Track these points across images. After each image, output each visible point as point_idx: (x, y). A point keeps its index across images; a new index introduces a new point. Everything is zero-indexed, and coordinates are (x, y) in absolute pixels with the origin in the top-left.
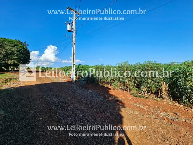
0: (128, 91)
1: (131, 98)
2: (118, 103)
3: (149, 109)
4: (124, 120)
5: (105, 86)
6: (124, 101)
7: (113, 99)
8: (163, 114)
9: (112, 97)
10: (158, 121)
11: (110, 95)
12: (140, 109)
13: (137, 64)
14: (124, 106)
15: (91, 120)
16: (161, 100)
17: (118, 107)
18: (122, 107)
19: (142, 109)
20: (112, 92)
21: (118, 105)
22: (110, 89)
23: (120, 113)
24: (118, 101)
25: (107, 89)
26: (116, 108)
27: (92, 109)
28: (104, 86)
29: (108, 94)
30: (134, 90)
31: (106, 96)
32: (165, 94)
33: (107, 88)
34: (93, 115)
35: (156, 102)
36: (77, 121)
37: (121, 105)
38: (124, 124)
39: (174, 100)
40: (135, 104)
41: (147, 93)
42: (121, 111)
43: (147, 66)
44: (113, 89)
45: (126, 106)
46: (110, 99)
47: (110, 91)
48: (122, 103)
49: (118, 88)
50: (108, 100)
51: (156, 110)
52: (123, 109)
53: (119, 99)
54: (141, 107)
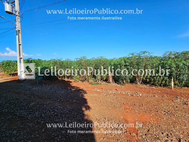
0: (87, 82)
1: (90, 86)
2: (80, 91)
3: (102, 91)
4: (88, 101)
5: (66, 80)
6: (85, 89)
7: (76, 90)
8: (110, 92)
9: (75, 88)
10: (108, 96)
11: (72, 87)
12: (97, 92)
13: (93, 58)
14: (85, 93)
15: (60, 108)
16: (109, 84)
17: (81, 94)
18: (84, 94)
19: (98, 92)
20: (74, 84)
21: (81, 93)
22: (71, 82)
23: (84, 97)
24: (80, 90)
25: (68, 83)
26: (80, 95)
27: (59, 100)
28: (64, 80)
29: (70, 86)
30: (91, 80)
31: (69, 88)
32: (111, 80)
33: (68, 81)
34: (61, 104)
35: (106, 85)
36: (47, 112)
37: (83, 93)
38: (88, 103)
39: (116, 83)
40: (93, 90)
41: (101, 80)
42: (84, 96)
43: (100, 60)
44: (74, 82)
45: (88, 92)
46: (73, 90)
47: (71, 83)
48: (83, 91)
49: (78, 80)
50: (71, 91)
51: (107, 90)
52: (85, 95)
53: (80, 88)
54: (97, 90)
